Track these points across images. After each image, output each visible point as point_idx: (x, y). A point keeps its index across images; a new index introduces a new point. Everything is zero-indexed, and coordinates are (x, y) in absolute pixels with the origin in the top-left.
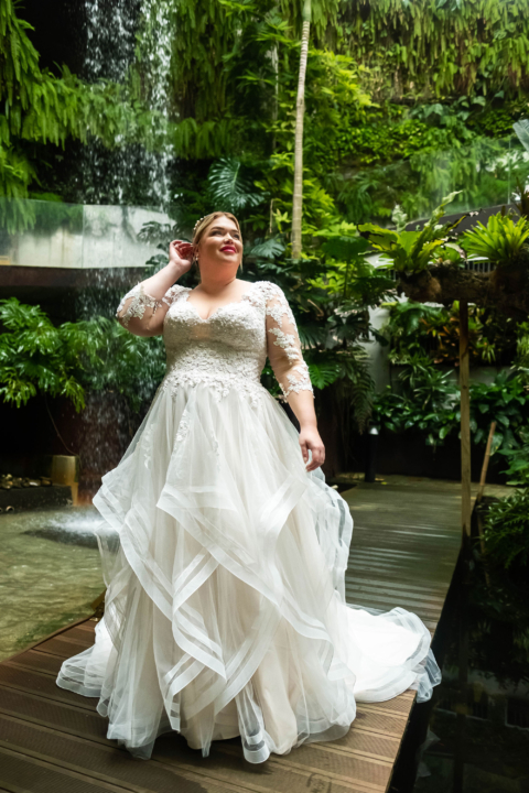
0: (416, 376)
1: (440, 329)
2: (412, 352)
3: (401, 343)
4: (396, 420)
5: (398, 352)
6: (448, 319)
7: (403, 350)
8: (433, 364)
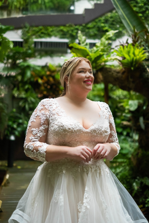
0: (29, 104)
1: (42, 78)
2: (27, 91)
3: (20, 85)
4: (19, 129)
5: (18, 89)
6: (46, 72)
7: (21, 89)
8: (37, 97)
